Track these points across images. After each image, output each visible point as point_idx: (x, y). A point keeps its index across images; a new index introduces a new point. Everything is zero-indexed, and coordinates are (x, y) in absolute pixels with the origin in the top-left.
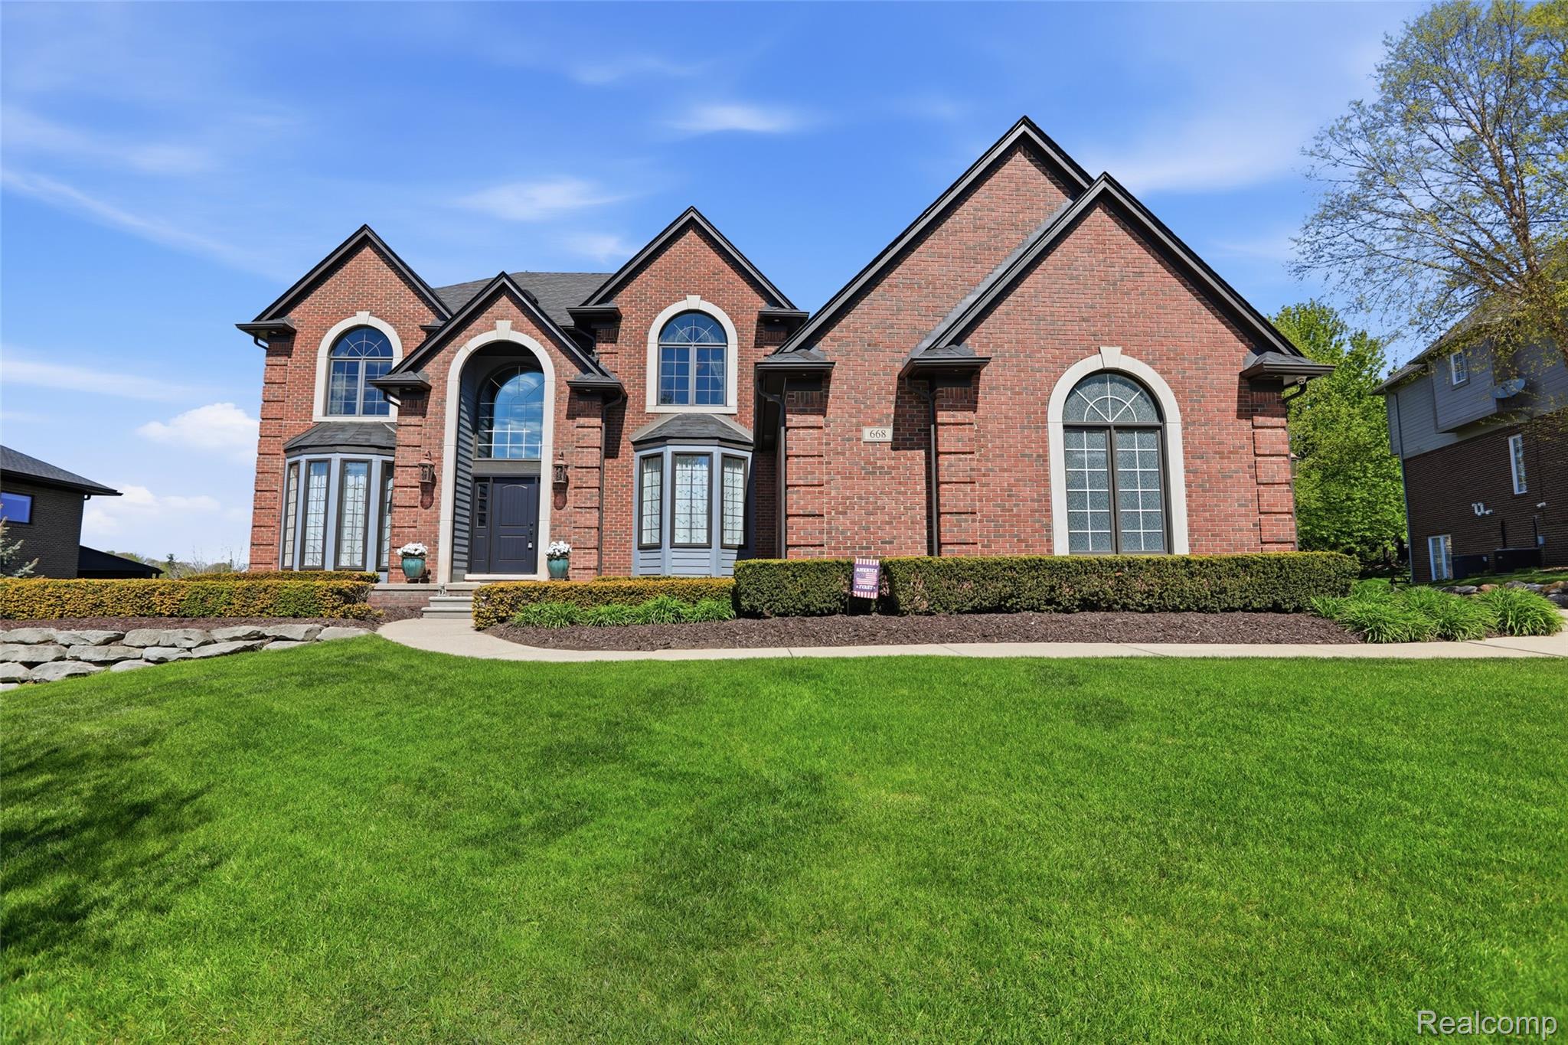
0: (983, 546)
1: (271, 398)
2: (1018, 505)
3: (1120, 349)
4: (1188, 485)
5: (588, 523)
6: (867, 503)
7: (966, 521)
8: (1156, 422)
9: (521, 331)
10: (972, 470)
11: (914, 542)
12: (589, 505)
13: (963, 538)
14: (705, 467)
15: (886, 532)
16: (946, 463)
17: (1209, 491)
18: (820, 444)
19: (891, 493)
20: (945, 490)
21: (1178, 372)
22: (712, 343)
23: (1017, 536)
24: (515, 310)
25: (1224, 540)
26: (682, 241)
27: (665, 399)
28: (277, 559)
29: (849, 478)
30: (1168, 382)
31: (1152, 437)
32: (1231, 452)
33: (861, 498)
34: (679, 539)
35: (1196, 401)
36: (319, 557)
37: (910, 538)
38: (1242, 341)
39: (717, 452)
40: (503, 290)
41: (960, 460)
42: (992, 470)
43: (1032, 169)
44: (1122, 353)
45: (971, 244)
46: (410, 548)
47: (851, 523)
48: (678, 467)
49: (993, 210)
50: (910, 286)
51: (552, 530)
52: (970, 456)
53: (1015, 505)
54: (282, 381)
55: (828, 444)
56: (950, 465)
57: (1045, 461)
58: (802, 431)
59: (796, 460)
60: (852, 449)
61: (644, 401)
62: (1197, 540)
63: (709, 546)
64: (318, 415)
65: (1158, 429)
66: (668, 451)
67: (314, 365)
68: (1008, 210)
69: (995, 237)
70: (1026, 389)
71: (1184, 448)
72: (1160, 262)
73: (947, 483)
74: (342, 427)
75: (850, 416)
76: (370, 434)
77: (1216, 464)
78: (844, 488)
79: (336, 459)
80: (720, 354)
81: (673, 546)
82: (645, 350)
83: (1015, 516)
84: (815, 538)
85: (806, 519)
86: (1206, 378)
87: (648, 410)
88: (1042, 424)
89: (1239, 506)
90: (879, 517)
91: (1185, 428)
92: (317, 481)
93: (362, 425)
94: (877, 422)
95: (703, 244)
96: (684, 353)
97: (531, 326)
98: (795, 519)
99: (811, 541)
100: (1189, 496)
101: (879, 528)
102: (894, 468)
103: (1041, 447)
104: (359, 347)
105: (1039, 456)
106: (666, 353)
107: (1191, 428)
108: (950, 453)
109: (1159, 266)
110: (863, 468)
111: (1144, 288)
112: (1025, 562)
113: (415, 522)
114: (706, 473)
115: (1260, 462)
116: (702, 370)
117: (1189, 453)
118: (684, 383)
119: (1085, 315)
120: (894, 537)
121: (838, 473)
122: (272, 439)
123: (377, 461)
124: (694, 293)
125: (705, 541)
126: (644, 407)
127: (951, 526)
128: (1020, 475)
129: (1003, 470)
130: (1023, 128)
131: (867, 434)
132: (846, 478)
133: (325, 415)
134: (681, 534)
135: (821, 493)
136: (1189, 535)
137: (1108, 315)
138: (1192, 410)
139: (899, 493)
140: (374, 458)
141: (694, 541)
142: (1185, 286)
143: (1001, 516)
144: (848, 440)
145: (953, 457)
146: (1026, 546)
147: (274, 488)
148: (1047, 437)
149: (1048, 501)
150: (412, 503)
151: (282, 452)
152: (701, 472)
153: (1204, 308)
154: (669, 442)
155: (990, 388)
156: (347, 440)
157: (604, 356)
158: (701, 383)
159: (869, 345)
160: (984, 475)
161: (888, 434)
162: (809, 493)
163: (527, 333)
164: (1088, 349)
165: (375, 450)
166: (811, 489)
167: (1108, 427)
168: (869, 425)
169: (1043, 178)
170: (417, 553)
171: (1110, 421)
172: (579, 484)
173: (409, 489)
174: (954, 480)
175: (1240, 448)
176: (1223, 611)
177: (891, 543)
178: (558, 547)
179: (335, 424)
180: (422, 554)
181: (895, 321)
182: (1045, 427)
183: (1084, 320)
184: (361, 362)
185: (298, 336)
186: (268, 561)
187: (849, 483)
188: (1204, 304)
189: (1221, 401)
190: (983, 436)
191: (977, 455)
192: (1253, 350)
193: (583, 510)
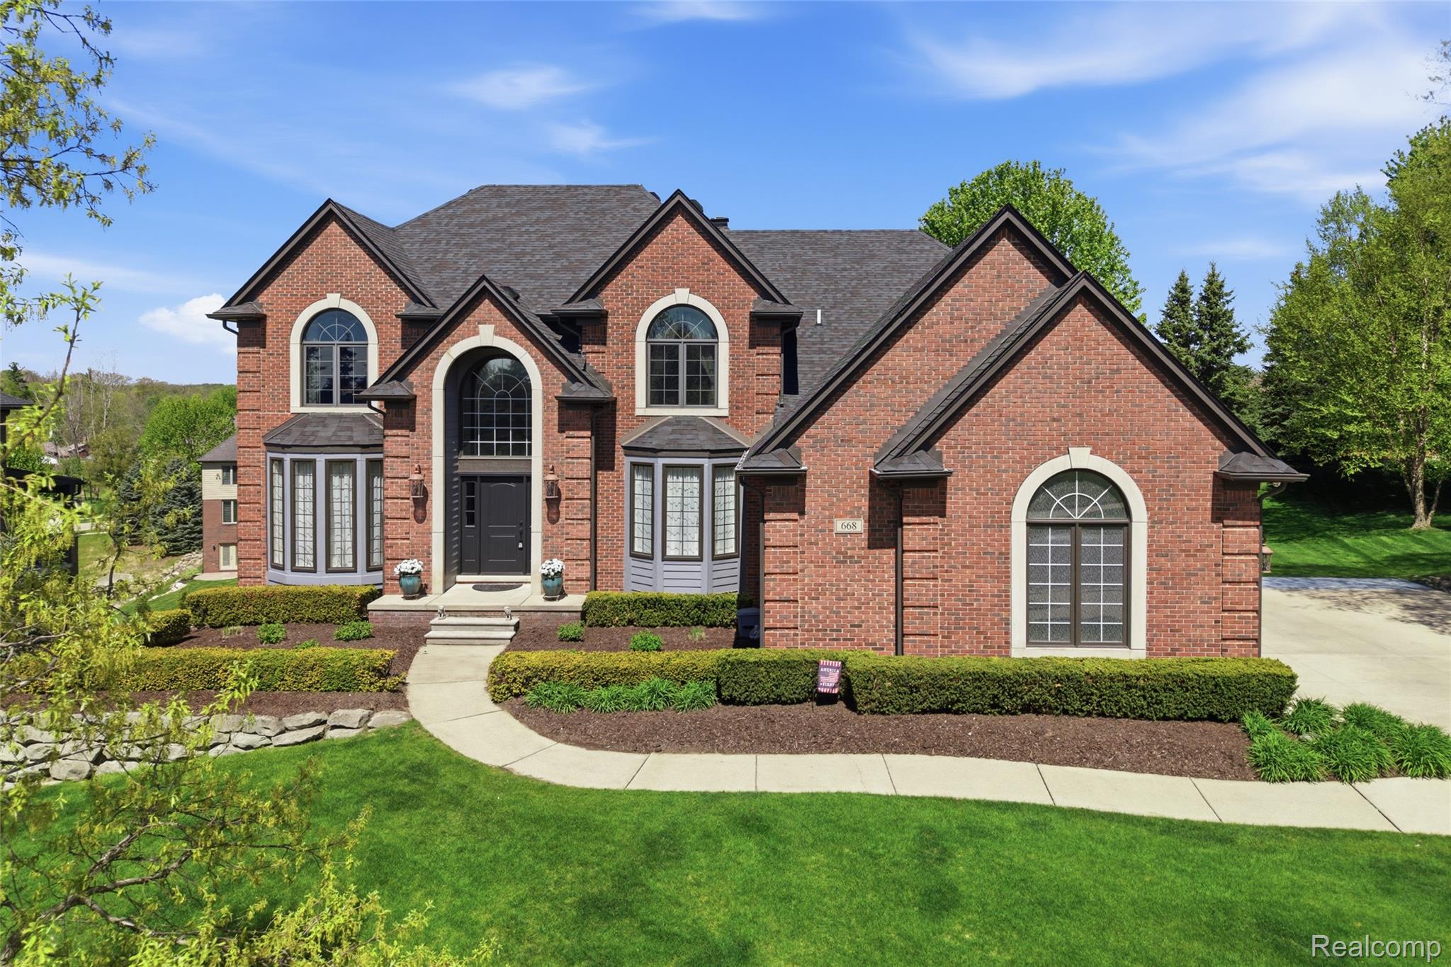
0: (943, 637)
1: (247, 388)
2: (978, 600)
3: (1089, 449)
4: (1150, 583)
5: (581, 535)
6: (837, 590)
7: (928, 614)
8: (1124, 520)
9: (505, 336)
10: (935, 567)
11: (882, 626)
12: (580, 517)
13: (925, 629)
14: (696, 479)
15: (855, 616)
16: (910, 560)
17: (1171, 588)
18: (795, 535)
19: (860, 580)
20: (908, 585)
21: (1149, 471)
22: (702, 339)
23: (976, 628)
24: (497, 314)
25: (1183, 636)
26: (670, 229)
27: (656, 398)
28: (265, 554)
29: (822, 567)
30: (1136, 481)
31: (1120, 534)
32: (1198, 551)
33: (832, 585)
34: (671, 552)
35: (1165, 500)
36: (311, 558)
37: (878, 622)
38: (1219, 439)
39: (707, 464)
40: (484, 293)
41: (924, 557)
42: (955, 567)
43: (1015, 254)
44: (1092, 453)
45: (948, 336)
46: (405, 566)
47: (823, 608)
48: (669, 479)
49: (971, 300)
50: (885, 382)
51: (544, 541)
52: (934, 554)
53: (976, 600)
54: (255, 369)
55: (802, 535)
56: (914, 562)
57: (1007, 558)
58: (778, 524)
59: (773, 550)
60: (824, 539)
61: (634, 403)
62: (1155, 635)
63: (699, 559)
64: (296, 406)
65: (1126, 527)
66: (659, 463)
67: (288, 351)
68: (987, 298)
69: (972, 327)
70: (992, 489)
71: (1149, 546)
72: (1138, 358)
73: (911, 579)
74: (322, 420)
75: (823, 509)
76: (350, 429)
77: (1181, 562)
78: (817, 576)
79: (321, 460)
80: (710, 351)
81: (665, 558)
82: (633, 348)
83: (975, 610)
84: (790, 621)
85: (782, 604)
86: (1178, 477)
87: (638, 412)
88: (1005, 523)
89: (1202, 603)
90: (849, 603)
91: (1151, 527)
92: (304, 481)
93: (340, 417)
94: (850, 514)
95: (692, 230)
96: (673, 351)
97: (515, 331)
98: (772, 604)
99: (786, 624)
100: (1150, 593)
101: (848, 612)
102: (863, 558)
103: (1004, 545)
104: (332, 330)
105: (1001, 554)
106: (654, 351)
107: (1157, 527)
108: (915, 551)
109: (1137, 362)
110: (834, 558)
111: (1120, 386)
112: (970, 674)
113: (408, 533)
114: (697, 486)
115: (1227, 561)
116: (692, 368)
117: (1154, 551)
118: (674, 383)
119: (1056, 415)
120: (863, 621)
121: (812, 562)
122: (251, 431)
123: (361, 460)
124: (683, 286)
125: (696, 553)
126: (633, 409)
127: (913, 618)
128: (981, 572)
129: (964, 567)
130: (1007, 215)
131: (839, 525)
132: (819, 566)
133: (302, 405)
134: (673, 547)
135: (795, 580)
136: (1148, 630)
137: (1080, 415)
138: (1160, 509)
139: (868, 581)
140: (358, 457)
141: (685, 554)
142: (1163, 382)
143: (961, 610)
144: (821, 531)
145: (917, 554)
146: (985, 638)
147: (257, 482)
148: (1010, 535)
149: (1008, 596)
150: (404, 514)
151: (261, 445)
152: (692, 483)
153: (1180, 404)
154: (659, 454)
155: (956, 489)
156: (329, 439)
157: (590, 355)
158: (691, 383)
159: (842, 441)
160: (947, 571)
161: (860, 525)
162: (784, 580)
163: (511, 339)
164: (1057, 448)
165: (359, 449)
166: (786, 577)
167: (1073, 525)
168: (841, 517)
169: (1026, 263)
170: (414, 571)
171: (1077, 518)
172: (570, 495)
173: (400, 501)
174: (917, 576)
175: (1207, 546)
176: (1158, 719)
177: (860, 626)
178: (552, 566)
179: (315, 416)
180: (418, 572)
181: (869, 417)
182: (1009, 526)
183: (1054, 420)
184: (335, 348)
185: (269, 321)
186: (257, 556)
187: (821, 571)
188: (1182, 401)
189: (1192, 500)
190: (947, 535)
191: (940, 554)
192: (1230, 448)
193: (575, 522)
